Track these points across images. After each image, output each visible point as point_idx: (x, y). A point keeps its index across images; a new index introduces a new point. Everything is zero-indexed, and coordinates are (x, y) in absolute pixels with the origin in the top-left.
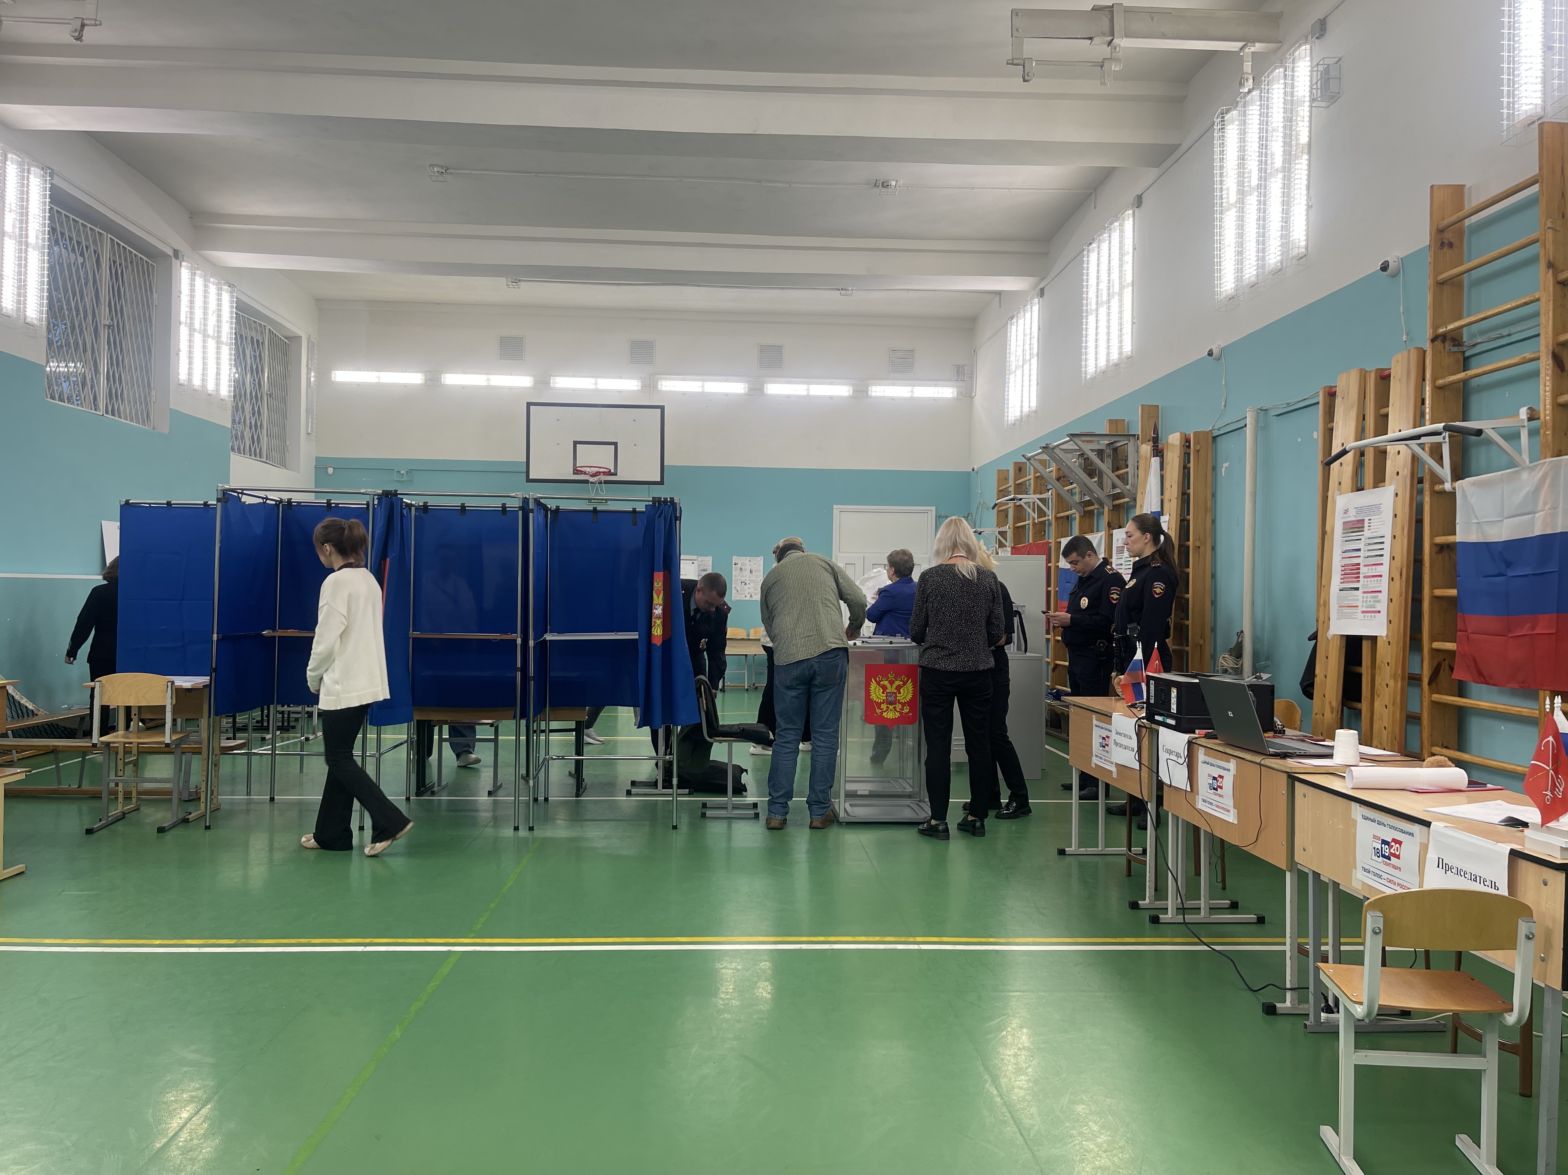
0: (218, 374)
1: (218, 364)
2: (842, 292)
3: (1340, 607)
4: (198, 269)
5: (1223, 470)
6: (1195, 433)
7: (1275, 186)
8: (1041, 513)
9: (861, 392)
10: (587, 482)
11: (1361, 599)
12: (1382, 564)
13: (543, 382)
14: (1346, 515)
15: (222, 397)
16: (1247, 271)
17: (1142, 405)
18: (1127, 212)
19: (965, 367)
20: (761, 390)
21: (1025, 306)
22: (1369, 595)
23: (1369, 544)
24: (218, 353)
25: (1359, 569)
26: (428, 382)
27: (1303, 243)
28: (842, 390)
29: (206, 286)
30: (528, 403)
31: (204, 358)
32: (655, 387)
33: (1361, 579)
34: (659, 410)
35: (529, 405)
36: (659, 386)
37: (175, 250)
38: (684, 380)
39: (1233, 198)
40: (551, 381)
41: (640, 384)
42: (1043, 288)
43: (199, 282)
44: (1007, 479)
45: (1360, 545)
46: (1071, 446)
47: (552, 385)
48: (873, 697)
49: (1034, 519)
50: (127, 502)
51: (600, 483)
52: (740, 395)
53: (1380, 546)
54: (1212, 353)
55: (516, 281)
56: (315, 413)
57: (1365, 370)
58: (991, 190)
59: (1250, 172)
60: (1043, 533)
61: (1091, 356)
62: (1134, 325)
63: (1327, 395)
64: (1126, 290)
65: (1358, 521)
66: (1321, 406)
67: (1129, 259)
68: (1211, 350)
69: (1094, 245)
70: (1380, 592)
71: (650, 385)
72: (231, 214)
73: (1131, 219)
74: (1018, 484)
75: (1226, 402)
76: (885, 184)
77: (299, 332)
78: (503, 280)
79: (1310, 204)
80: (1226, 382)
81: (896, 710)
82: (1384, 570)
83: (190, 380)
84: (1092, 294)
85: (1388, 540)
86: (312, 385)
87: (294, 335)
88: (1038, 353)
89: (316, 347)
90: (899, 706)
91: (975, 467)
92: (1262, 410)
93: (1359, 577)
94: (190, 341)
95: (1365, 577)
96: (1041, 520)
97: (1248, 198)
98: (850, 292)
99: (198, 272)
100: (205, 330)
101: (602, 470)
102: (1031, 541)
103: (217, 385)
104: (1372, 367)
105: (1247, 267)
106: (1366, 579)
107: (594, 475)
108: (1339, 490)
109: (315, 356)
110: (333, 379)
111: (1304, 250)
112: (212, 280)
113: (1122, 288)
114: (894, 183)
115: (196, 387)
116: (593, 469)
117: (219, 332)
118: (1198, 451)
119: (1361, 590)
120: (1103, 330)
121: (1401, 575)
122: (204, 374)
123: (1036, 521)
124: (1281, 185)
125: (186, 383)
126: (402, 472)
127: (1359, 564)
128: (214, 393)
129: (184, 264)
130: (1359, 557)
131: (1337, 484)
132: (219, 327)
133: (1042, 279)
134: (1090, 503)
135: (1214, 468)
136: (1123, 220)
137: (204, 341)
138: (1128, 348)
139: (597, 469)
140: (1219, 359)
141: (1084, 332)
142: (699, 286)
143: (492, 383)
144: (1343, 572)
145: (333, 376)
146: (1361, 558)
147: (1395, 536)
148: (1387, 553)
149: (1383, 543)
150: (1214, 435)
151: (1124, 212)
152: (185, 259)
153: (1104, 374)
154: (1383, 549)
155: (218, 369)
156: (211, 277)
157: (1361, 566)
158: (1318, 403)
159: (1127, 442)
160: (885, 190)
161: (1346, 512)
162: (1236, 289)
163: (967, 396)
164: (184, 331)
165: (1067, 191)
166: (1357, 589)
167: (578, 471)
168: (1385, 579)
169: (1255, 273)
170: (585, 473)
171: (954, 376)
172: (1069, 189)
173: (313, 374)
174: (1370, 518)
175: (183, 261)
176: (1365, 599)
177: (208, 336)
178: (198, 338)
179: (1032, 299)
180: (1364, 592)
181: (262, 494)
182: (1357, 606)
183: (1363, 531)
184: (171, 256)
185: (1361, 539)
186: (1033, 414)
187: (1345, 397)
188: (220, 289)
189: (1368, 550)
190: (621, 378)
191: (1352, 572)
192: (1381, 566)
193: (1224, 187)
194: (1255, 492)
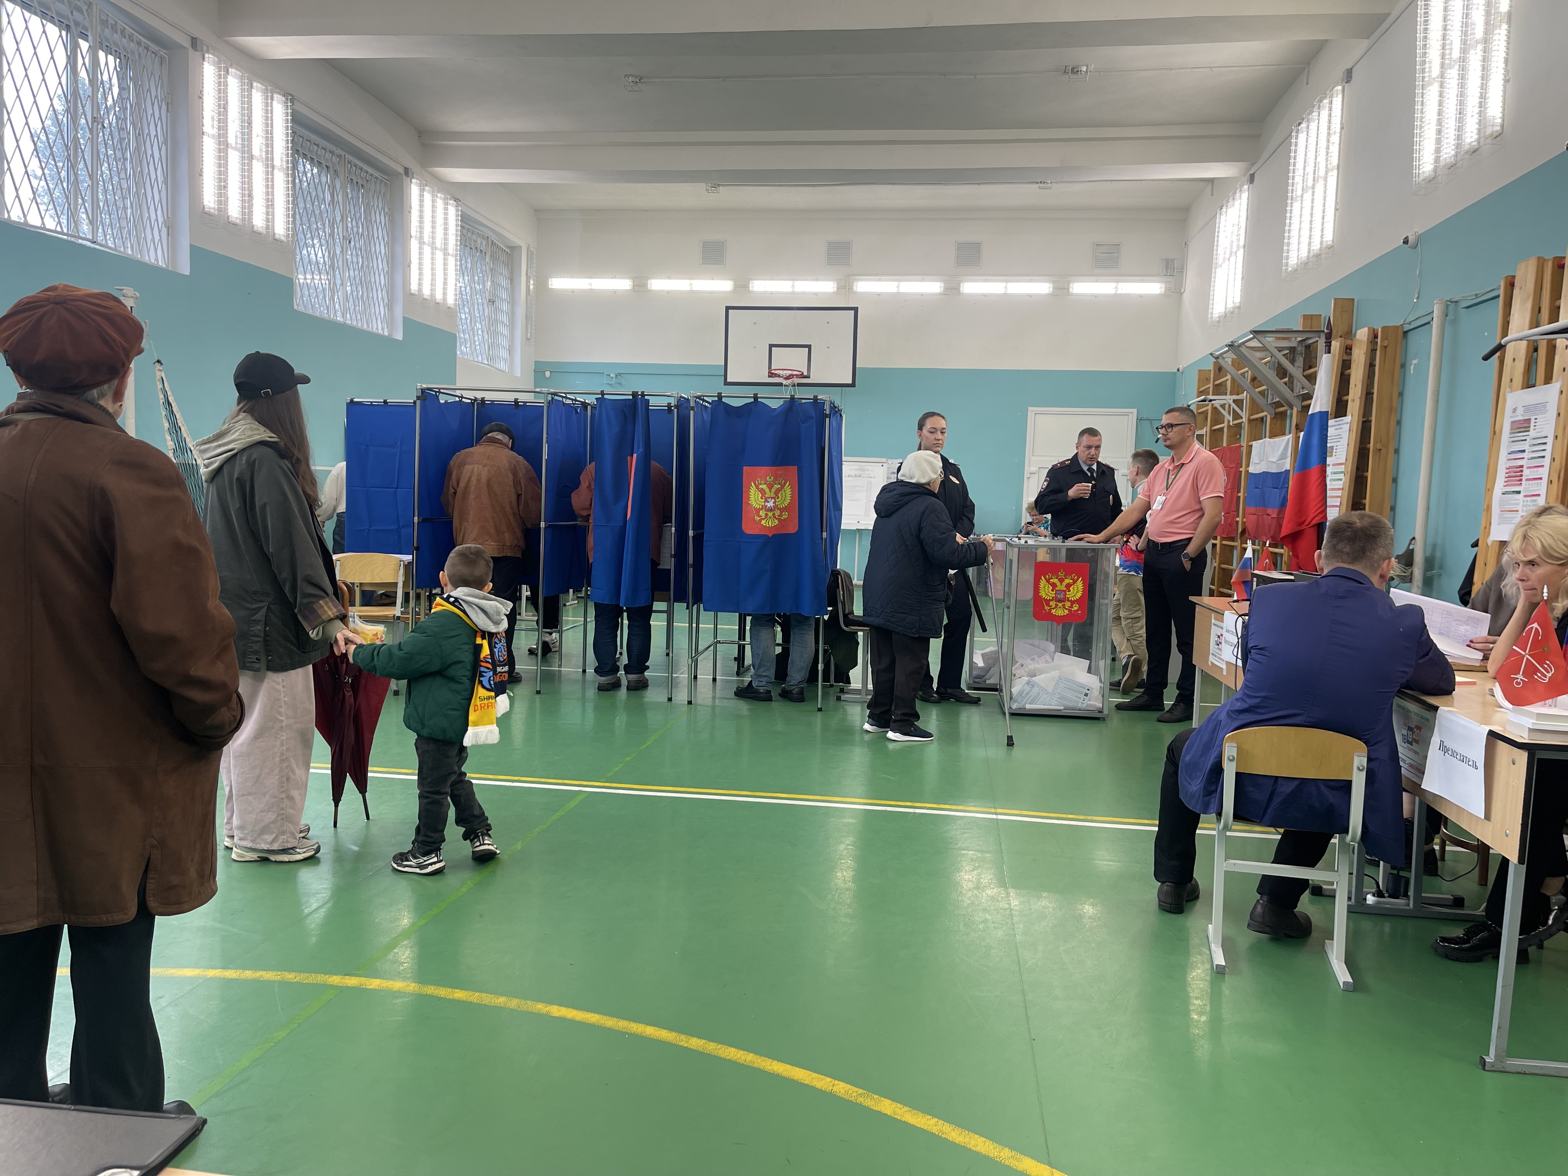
0: (445, 283)
1: (445, 274)
2: (1041, 185)
3: (1501, 511)
4: (426, 185)
5: (1412, 367)
6: (1384, 328)
7: (1475, 58)
8: (1236, 416)
9: (1062, 290)
10: (781, 384)
11: (1521, 503)
12: (1543, 466)
13: (742, 286)
14: (1514, 414)
15: (449, 305)
16: (1445, 151)
17: (1335, 299)
18: (1336, 88)
19: (1175, 261)
20: (957, 289)
21: (1235, 193)
22: (1529, 499)
23: (1534, 445)
24: (445, 264)
25: (1522, 471)
26: (636, 287)
27: (1499, 121)
28: (1042, 288)
29: (433, 201)
30: (726, 307)
31: (433, 269)
32: (851, 288)
33: (1524, 482)
34: (853, 312)
35: (728, 308)
36: (855, 288)
37: (405, 168)
38: (880, 280)
39: (1436, 71)
40: (750, 285)
41: (836, 285)
42: (1254, 174)
43: (427, 196)
44: (1208, 380)
45: (1525, 446)
46: (1255, 343)
47: (751, 289)
48: (1043, 594)
49: (1229, 421)
50: (352, 401)
51: (794, 385)
52: (936, 294)
53: (1543, 447)
54: (1408, 241)
55: (716, 186)
56: (534, 319)
57: (1543, 258)
58: (1190, 70)
59: (1451, 44)
60: (1238, 437)
61: (1294, 246)
62: (1337, 212)
63: (1508, 285)
64: (1330, 174)
65: (1525, 420)
66: (1501, 299)
67: (1335, 139)
68: (1407, 238)
69: (1303, 125)
70: (1539, 495)
71: (845, 287)
72: (453, 132)
73: (1340, 96)
74: (1217, 385)
75: (1419, 294)
76: (1075, 70)
77: (519, 242)
78: (703, 186)
79: (1507, 78)
80: (1420, 272)
81: (1064, 608)
82: (1544, 473)
83: (420, 290)
84: (1298, 179)
85: (1550, 441)
86: (531, 292)
87: (516, 245)
88: (1244, 246)
89: (534, 257)
90: (1068, 604)
91: (1181, 367)
92: (1452, 302)
93: (1521, 480)
94: (420, 253)
95: (1527, 480)
96: (1236, 422)
97: (1449, 71)
98: (1049, 185)
99: (427, 188)
100: (433, 243)
101: (795, 373)
102: (1225, 445)
103: (444, 294)
104: (1549, 256)
105: (1445, 146)
106: (1528, 482)
107: (788, 378)
108: (1510, 387)
109: (534, 265)
110: (550, 287)
111: (1498, 128)
112: (439, 195)
113: (1327, 171)
114: (1084, 69)
115: (425, 297)
116: (786, 372)
117: (446, 244)
118: (1386, 347)
119: (1522, 494)
120: (1306, 218)
121: (1559, 477)
122: (433, 285)
123: (1231, 424)
124: (1481, 58)
125: (416, 293)
126: (612, 375)
127: (1522, 466)
128: (442, 302)
129: (414, 181)
130: (1523, 458)
131: (1509, 381)
132: (446, 239)
133: (1253, 164)
134: (1278, 405)
135: (1403, 366)
136: (1331, 97)
137: (433, 254)
138: (1329, 237)
139: (790, 372)
140: (1415, 247)
141: (1288, 221)
142: (893, 184)
143: (695, 288)
144: (1507, 475)
145: (550, 283)
146: (1525, 460)
147: (1556, 437)
148: (1548, 454)
149: (1545, 443)
150: (1405, 330)
151: (1333, 88)
152: (415, 176)
153: (1305, 265)
154: (1545, 450)
155: (445, 279)
156: (438, 192)
157: (1524, 469)
158: (1498, 296)
159: (1317, 339)
160: (1075, 76)
161: (1515, 410)
162: (1435, 170)
163: (1176, 292)
164: (414, 245)
165: (1277, 67)
166: (1519, 492)
167: (773, 374)
168: (1544, 482)
169: (1453, 152)
170: (779, 376)
171: (1163, 271)
172: (1279, 65)
173: (532, 282)
174: (1536, 417)
175: (413, 178)
176: (1525, 503)
177: (436, 248)
178: (427, 250)
179: (1242, 186)
180: (1525, 496)
181: (458, 393)
182: (1517, 511)
183: (1529, 431)
184: (401, 174)
185: (1526, 440)
186: (1237, 310)
187: (1523, 288)
188: (446, 204)
189: (1532, 452)
190: (817, 280)
191: (1516, 475)
192: (1541, 469)
193: (1427, 60)
194: (1438, 391)
